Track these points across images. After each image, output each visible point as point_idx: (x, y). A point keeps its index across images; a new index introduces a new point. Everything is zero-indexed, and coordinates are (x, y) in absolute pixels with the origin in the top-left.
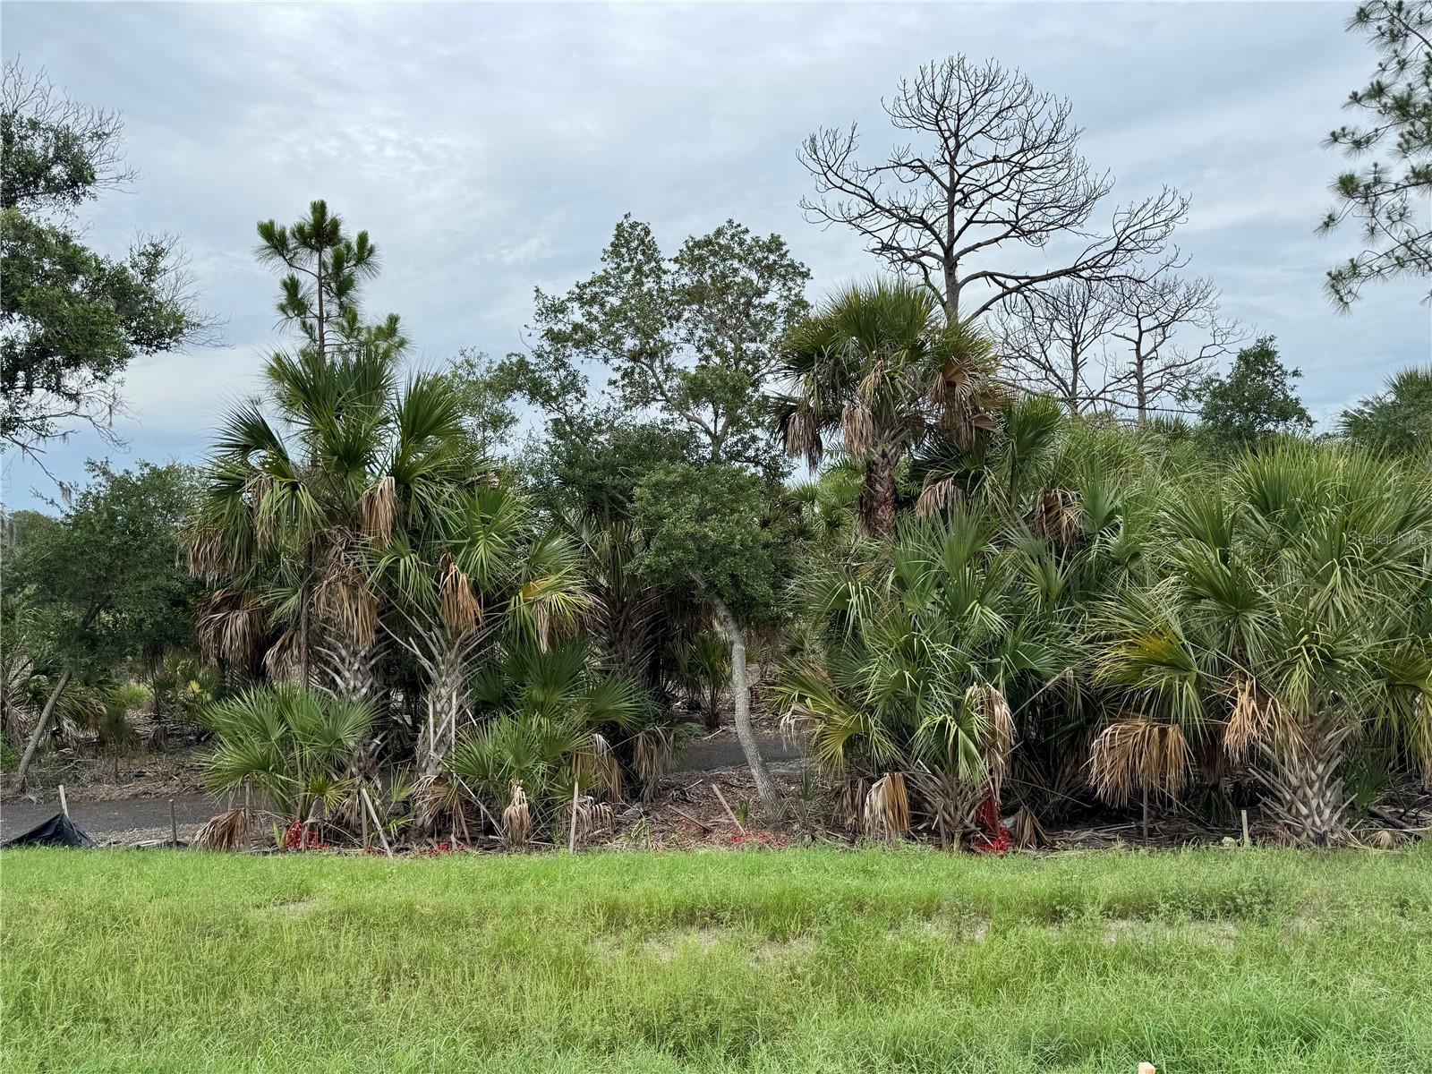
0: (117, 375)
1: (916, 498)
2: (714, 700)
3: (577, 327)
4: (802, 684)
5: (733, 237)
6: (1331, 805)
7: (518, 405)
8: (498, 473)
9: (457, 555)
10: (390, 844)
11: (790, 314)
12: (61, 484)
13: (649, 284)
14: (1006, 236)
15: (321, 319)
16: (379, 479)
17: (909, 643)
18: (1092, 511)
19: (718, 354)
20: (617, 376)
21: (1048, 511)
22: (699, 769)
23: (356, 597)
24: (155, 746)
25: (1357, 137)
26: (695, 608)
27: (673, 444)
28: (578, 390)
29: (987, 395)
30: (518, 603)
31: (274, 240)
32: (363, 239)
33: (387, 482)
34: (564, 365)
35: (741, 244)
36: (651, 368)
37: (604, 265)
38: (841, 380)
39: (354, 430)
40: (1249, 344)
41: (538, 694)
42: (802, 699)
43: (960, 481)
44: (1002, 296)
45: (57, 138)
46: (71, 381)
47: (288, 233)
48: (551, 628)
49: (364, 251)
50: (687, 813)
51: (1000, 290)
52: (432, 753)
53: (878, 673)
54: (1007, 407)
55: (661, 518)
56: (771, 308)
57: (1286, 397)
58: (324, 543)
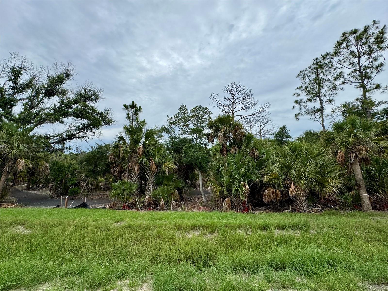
0: (100, 129)
1: (230, 150)
2: (195, 183)
3: (174, 121)
4: (212, 182)
5: (199, 107)
6: (306, 205)
7: (164, 134)
8: (160, 145)
9: (153, 158)
10: (140, 208)
11: (209, 119)
12: (91, 146)
13: (186, 115)
14: (241, 110)
15: (133, 120)
16: (141, 145)
17: (231, 175)
18: (260, 152)
19: (196, 126)
20: (180, 129)
21: (252, 152)
22: (193, 195)
23: (136, 165)
24: (104, 189)
25: (298, 94)
26: (193, 168)
27: (189, 140)
28: (174, 132)
29: (242, 133)
30: (163, 167)
31: (126, 107)
32: (140, 107)
33: (142, 146)
34: (171, 128)
35: (201, 108)
36: (186, 128)
37: (178, 112)
38: (217, 130)
39: (137, 138)
40: (282, 126)
41: (166, 183)
42: (212, 184)
43: (238, 147)
44: (241, 119)
45: (93, 92)
46: (94, 130)
47: (128, 106)
48: (168, 171)
49: (140, 109)
50: (191, 204)
51: (241, 118)
52: (148, 192)
53: (225, 180)
54: (245, 135)
55: (187, 153)
56: (206, 119)
57: (288, 134)
58: (132, 156)
